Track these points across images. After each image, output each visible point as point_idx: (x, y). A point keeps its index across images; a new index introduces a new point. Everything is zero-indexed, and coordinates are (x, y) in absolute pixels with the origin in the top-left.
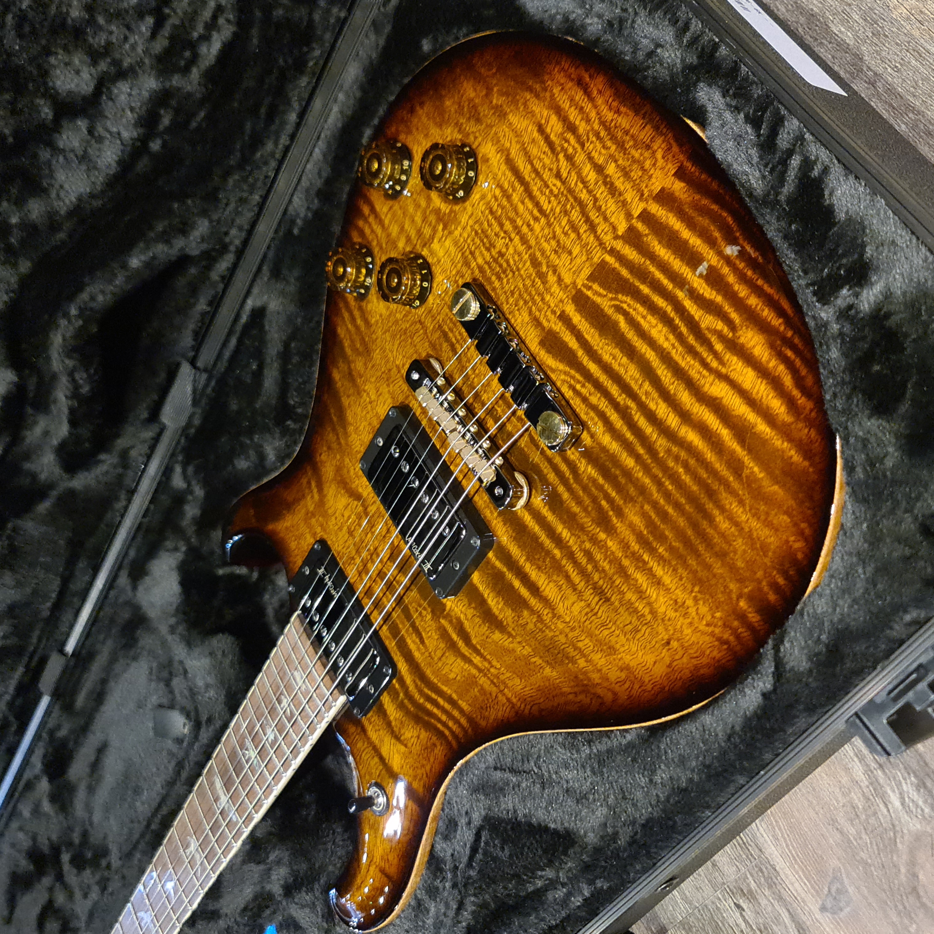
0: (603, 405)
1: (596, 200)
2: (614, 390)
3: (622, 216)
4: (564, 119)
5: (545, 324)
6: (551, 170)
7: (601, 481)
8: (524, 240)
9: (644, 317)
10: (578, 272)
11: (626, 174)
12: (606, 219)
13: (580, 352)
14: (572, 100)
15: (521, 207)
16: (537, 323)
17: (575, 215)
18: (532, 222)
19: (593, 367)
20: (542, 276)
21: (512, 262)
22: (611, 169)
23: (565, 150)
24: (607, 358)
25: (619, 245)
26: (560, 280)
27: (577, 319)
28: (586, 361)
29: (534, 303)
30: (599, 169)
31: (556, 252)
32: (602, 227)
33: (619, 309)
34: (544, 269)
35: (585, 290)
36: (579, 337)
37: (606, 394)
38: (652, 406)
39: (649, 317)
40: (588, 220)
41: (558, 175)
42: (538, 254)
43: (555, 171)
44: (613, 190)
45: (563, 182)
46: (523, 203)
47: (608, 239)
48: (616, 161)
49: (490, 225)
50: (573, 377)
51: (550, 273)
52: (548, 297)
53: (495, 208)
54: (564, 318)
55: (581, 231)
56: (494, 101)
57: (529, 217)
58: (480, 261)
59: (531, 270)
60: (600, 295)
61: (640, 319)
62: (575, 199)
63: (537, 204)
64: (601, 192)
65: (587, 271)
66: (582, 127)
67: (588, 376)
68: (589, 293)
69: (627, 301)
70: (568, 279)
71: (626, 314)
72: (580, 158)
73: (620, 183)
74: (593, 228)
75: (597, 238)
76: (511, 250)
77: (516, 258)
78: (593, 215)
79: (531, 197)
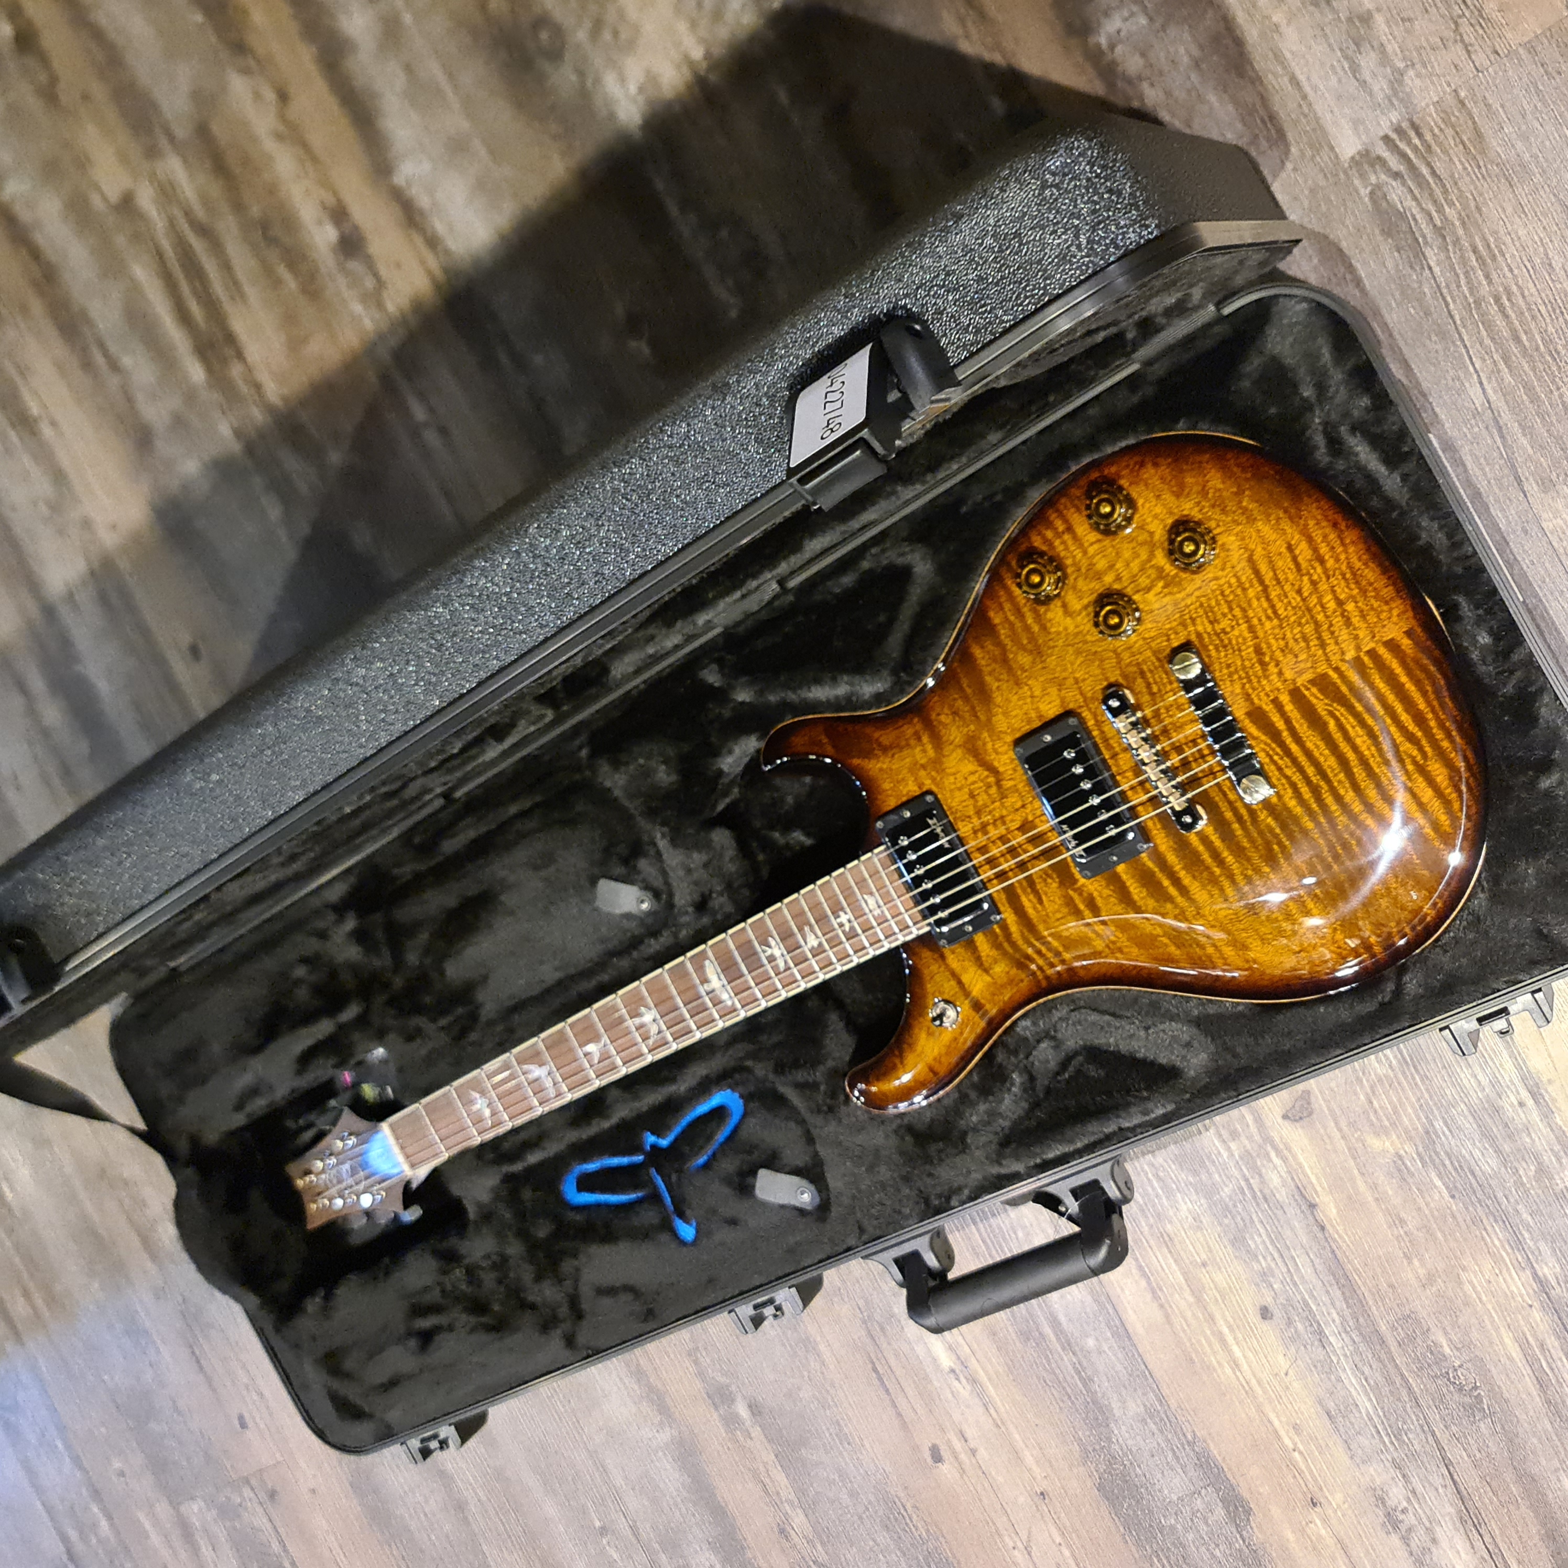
0: (1297, 778)
1: (1331, 625)
2: (1310, 771)
3: (1352, 647)
4: (1315, 550)
5: (1256, 701)
6: (1293, 585)
7: (1278, 831)
8: (1252, 629)
9: (1353, 727)
10: (1300, 673)
11: (1363, 616)
12: (1337, 643)
13: (1285, 734)
14: (1325, 537)
15: (1255, 603)
16: (1248, 697)
17: (1309, 629)
18: (1264, 619)
19: (1294, 748)
20: (1263, 664)
21: (1234, 642)
22: (1350, 607)
23: (1308, 573)
24: (1309, 745)
25: (1344, 667)
26: (1280, 673)
27: (1289, 707)
28: (1289, 741)
29: (1250, 681)
30: (1340, 603)
31: (1283, 651)
32: (1331, 648)
33: (1331, 714)
34: (1267, 659)
35: (1303, 689)
36: (1288, 721)
37: (1301, 770)
38: (1342, 792)
39: (1357, 728)
40: (1319, 638)
41: (1299, 592)
42: (1264, 646)
43: (1296, 587)
44: (1348, 622)
45: (1304, 600)
46: (1258, 599)
47: (1335, 659)
48: (1356, 602)
49: (1218, 604)
50: (1273, 750)
51: (1273, 664)
52: (1264, 682)
53: (1227, 592)
54: (1276, 702)
55: (1312, 644)
56: (1244, 504)
57: (1261, 614)
58: (1200, 628)
59: (1253, 655)
60: (1317, 698)
61: (1348, 727)
62: (1312, 617)
63: (1273, 607)
64: (1338, 621)
65: (1309, 676)
66: (1330, 563)
67: (1288, 752)
68: (1306, 693)
69: (1340, 711)
70: (1289, 674)
71: (1337, 719)
72: (1323, 586)
73: (1355, 620)
74: (1323, 645)
75: (1326, 654)
76: (1236, 632)
77: (1240, 640)
78: (1326, 635)
79: (1268, 599)
